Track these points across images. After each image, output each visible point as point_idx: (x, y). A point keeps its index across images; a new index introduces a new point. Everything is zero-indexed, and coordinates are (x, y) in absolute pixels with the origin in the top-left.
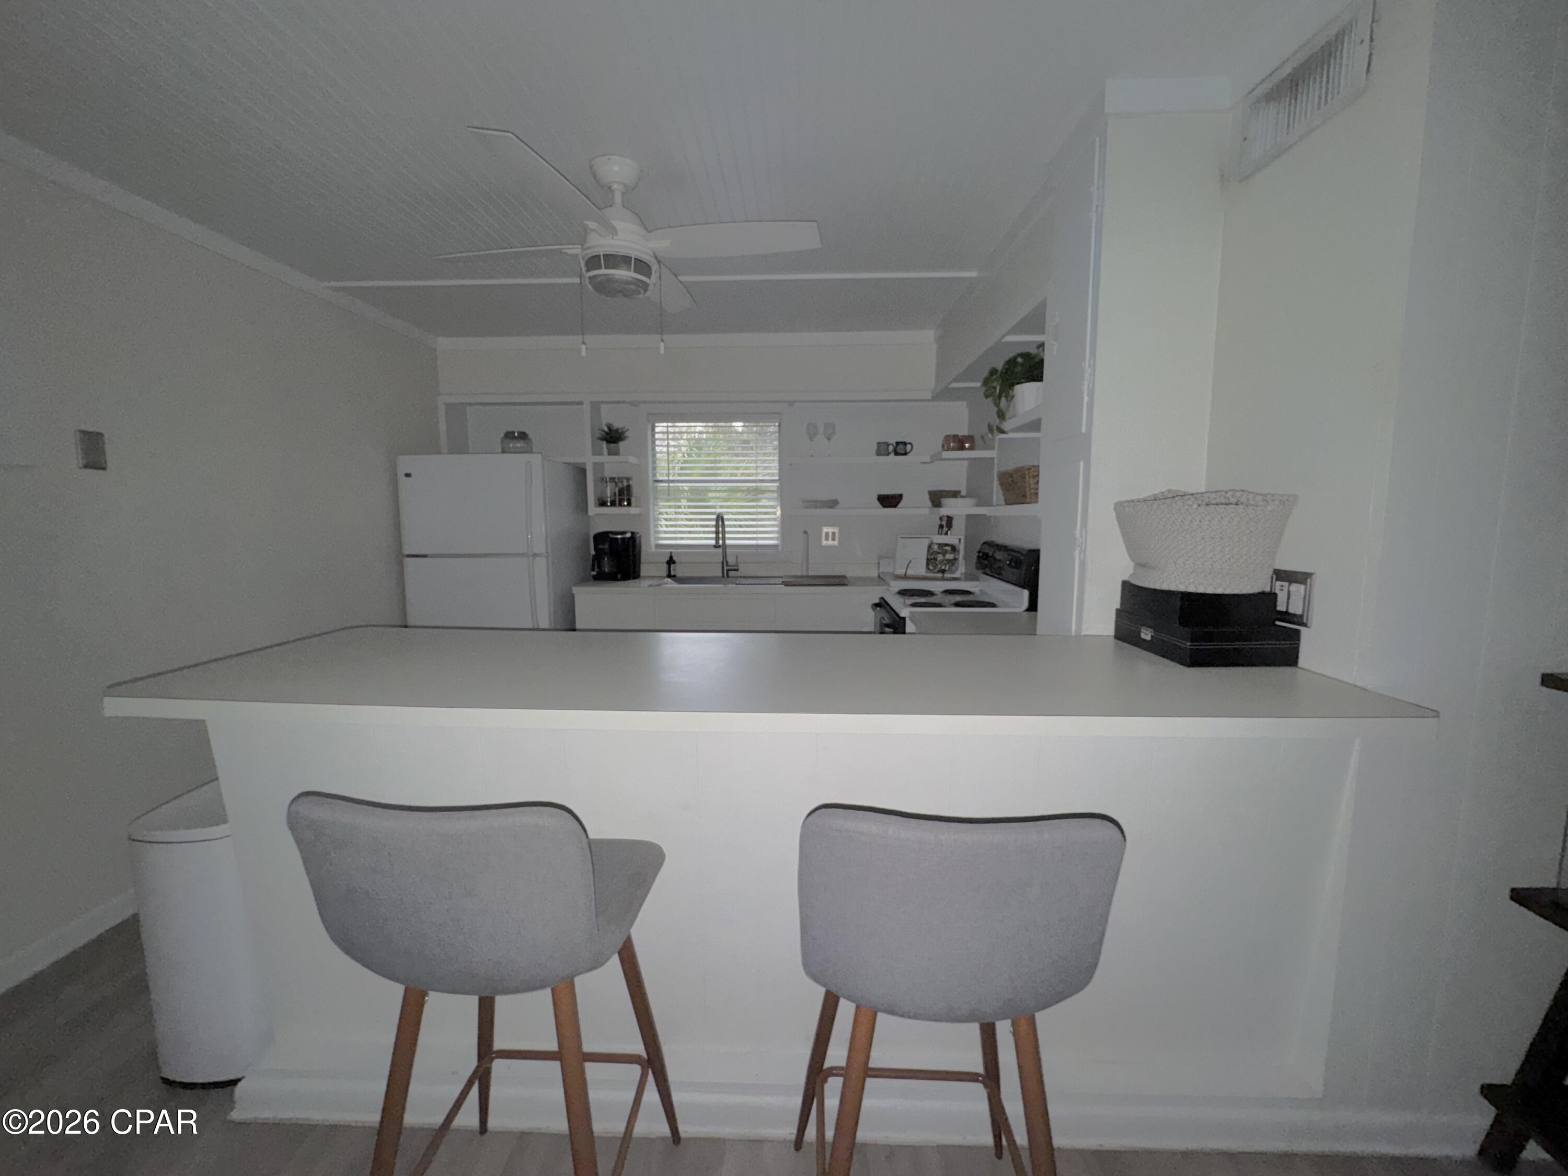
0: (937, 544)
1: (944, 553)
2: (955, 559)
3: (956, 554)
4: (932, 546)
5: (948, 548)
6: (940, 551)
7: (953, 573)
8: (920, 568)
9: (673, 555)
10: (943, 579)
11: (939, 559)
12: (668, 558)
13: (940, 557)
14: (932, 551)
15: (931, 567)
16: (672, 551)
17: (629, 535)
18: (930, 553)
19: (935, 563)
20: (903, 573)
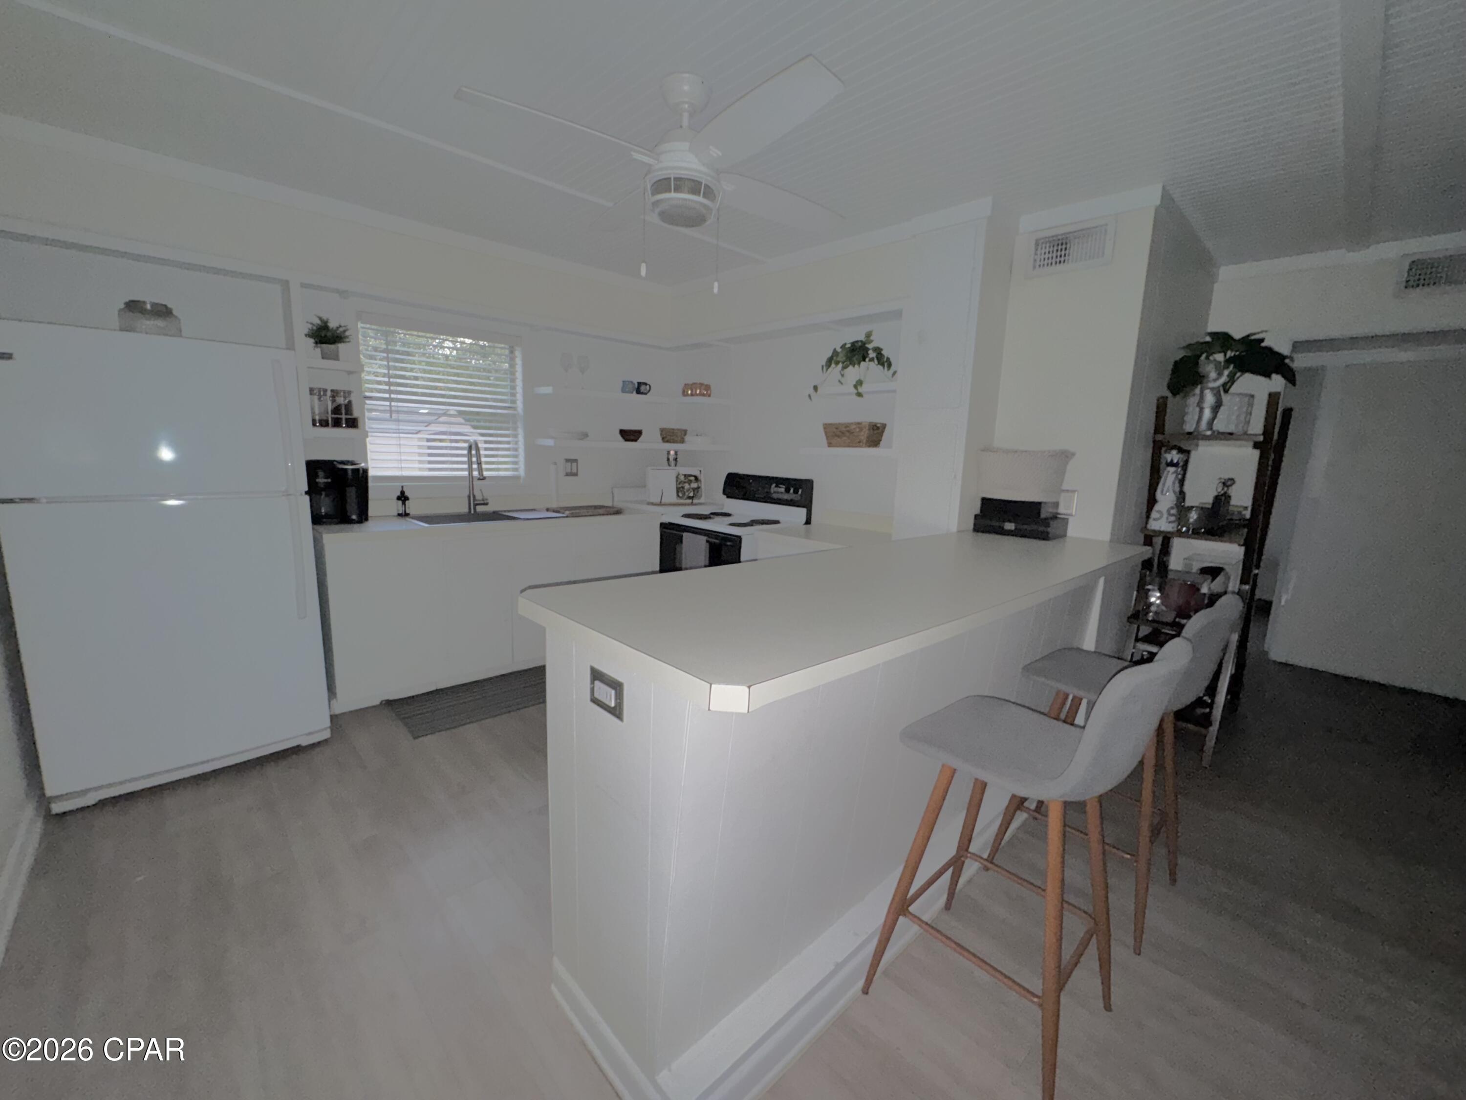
0: (683, 475)
1: (690, 482)
2: (699, 488)
3: (699, 483)
4: (679, 477)
5: (692, 478)
6: (687, 480)
7: (699, 498)
8: (671, 495)
9: (404, 490)
10: (692, 504)
11: (686, 488)
12: (399, 494)
13: (687, 486)
14: (679, 481)
15: (680, 495)
16: (403, 484)
18: (678, 483)
19: (683, 491)
20: (659, 501)
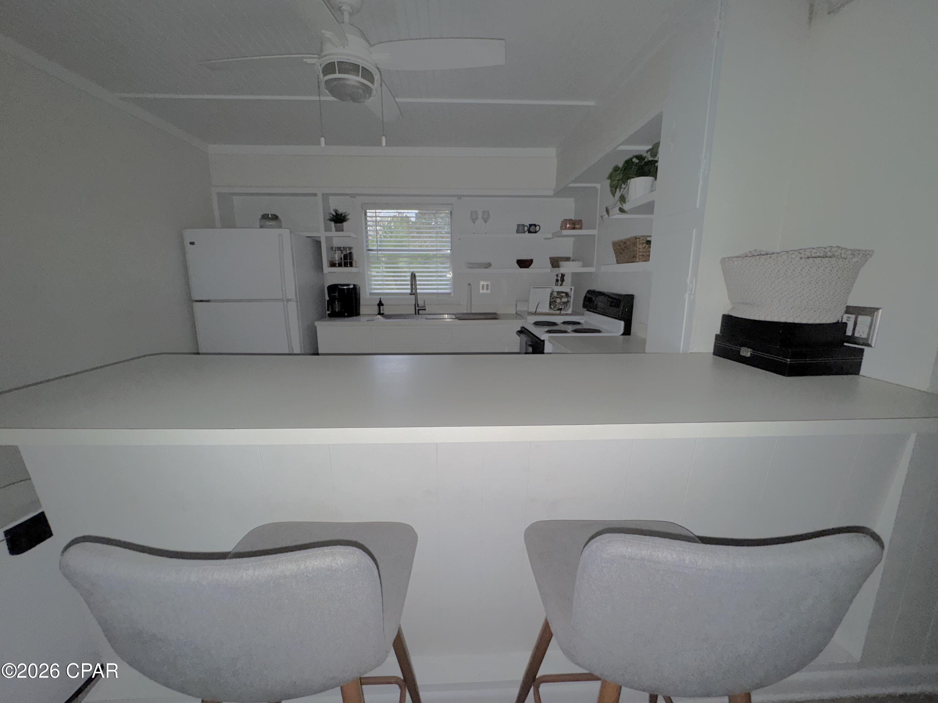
0: (556, 292)
1: (561, 298)
2: (568, 301)
3: (569, 298)
4: (553, 293)
5: (564, 295)
6: (558, 296)
7: (567, 310)
8: (545, 308)
9: (381, 300)
10: (560, 314)
11: (557, 301)
12: (378, 302)
13: (558, 300)
14: (553, 296)
15: (552, 307)
16: (381, 297)
17: (352, 287)
18: (551, 298)
19: (555, 304)
20: (535, 311)
